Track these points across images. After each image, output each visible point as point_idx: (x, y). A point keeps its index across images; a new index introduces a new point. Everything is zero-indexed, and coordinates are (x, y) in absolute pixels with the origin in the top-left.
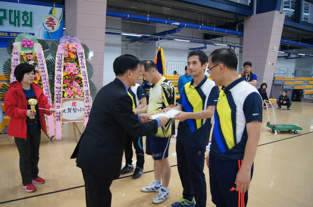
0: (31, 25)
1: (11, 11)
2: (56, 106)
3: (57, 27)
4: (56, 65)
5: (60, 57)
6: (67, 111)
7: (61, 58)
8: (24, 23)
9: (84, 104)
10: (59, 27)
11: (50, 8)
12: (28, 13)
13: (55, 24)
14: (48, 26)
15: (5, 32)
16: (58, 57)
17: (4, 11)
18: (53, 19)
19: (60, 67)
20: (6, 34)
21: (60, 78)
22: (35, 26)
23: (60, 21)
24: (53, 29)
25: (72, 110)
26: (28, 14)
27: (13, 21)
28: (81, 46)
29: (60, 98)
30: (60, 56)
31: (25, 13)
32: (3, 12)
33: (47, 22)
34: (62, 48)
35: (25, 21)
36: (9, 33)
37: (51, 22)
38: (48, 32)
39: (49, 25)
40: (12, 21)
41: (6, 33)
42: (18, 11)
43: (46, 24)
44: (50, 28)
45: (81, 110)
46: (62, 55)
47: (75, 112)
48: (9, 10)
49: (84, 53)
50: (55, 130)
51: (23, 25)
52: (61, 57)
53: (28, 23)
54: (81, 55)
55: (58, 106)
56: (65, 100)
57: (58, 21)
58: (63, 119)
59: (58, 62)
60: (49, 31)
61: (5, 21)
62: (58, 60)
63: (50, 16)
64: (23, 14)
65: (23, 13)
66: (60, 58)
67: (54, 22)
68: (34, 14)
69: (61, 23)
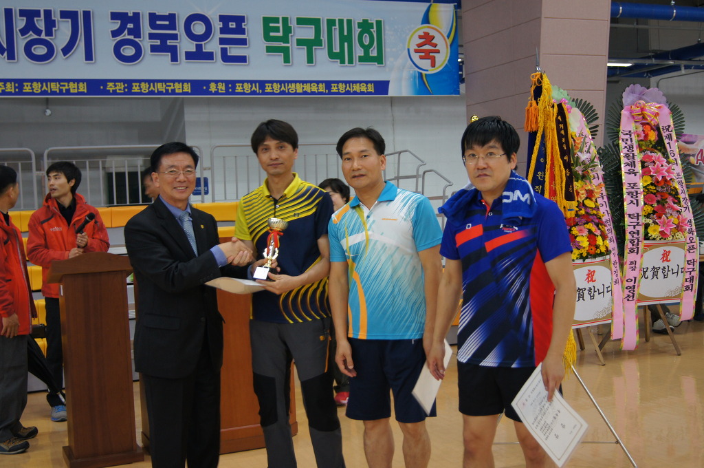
0: (379, 59)
1: (331, 23)
2: (628, 263)
3: (442, 59)
4: (623, 160)
5: (627, 140)
6: (649, 274)
7: (631, 141)
8: (363, 55)
9: (685, 256)
10: (448, 58)
11: (424, 6)
12: (373, 23)
13: (438, 52)
14: (421, 58)
15: (318, 82)
16: (623, 140)
17: (315, 22)
18: (433, 37)
19: (633, 164)
20: (322, 88)
21: (637, 192)
22: (389, 60)
23: (449, 41)
24: (433, 65)
25: (660, 272)
26: (373, 28)
27: (337, 49)
28: (666, 110)
29: (638, 241)
30: (627, 137)
31: (365, 26)
32: (313, 26)
33: (419, 45)
34: (628, 118)
35: (366, 49)
36: (328, 84)
37: (427, 47)
38: (421, 74)
39: (423, 54)
40: (334, 51)
41: (320, 85)
42: (347, 20)
43: (416, 51)
44: (426, 64)
45: (677, 272)
46: (630, 135)
47: (665, 276)
48: (327, 20)
49: (672, 126)
50: (624, 323)
51: (361, 59)
52: (629, 140)
53: (374, 53)
54: (668, 133)
55: (632, 263)
56: (648, 246)
57: (444, 42)
58: (640, 295)
59: (625, 151)
60: (424, 72)
61: (318, 52)
62: (626, 147)
63: (425, 28)
64: (360, 30)
65: (360, 25)
66: (629, 142)
67: (435, 45)
68: (387, 27)
69: (451, 45)
